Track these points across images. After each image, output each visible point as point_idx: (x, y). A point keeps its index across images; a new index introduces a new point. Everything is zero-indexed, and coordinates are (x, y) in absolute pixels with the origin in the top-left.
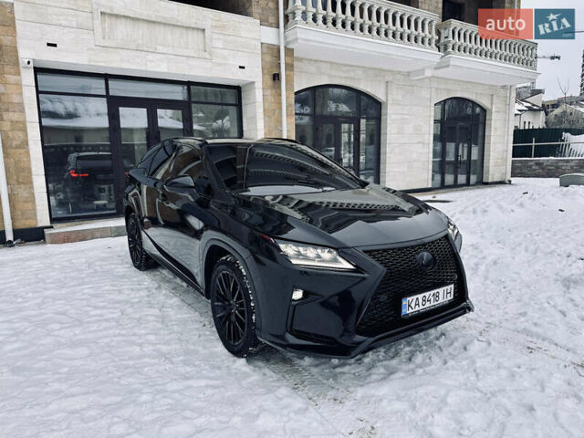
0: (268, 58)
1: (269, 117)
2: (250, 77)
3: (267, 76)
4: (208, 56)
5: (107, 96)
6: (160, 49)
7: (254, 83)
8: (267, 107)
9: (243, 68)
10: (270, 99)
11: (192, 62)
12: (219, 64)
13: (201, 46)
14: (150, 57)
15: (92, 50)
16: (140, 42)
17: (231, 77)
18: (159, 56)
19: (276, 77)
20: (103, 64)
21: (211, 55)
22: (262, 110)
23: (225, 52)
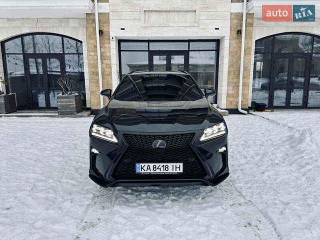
0: (235, 21)
1: (232, 56)
2: (222, 34)
3: (233, 32)
4: (197, 25)
5: (149, 51)
6: (171, 24)
7: (224, 37)
8: (231, 50)
9: (218, 29)
10: (234, 45)
11: (187, 29)
12: (203, 29)
13: (194, 20)
14: (165, 29)
15: (139, 29)
16: (162, 22)
17: (210, 35)
18: (170, 29)
19: (239, 32)
20: (143, 36)
21: (198, 24)
22: (228, 52)
23: (208, 21)
